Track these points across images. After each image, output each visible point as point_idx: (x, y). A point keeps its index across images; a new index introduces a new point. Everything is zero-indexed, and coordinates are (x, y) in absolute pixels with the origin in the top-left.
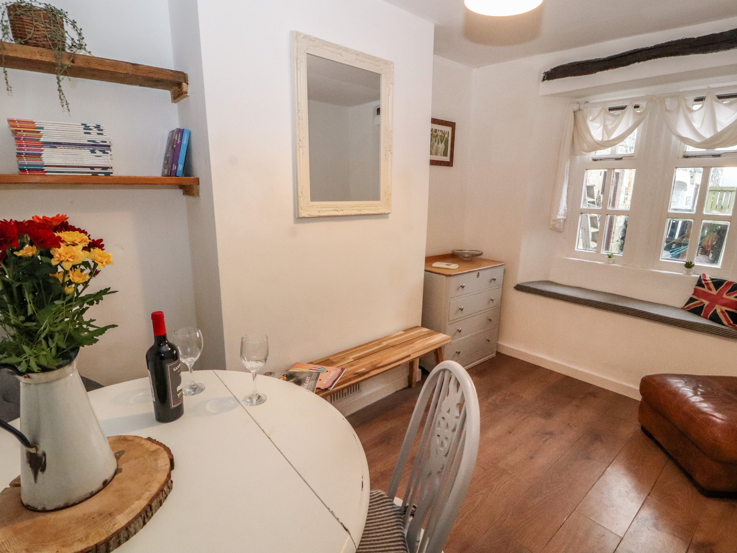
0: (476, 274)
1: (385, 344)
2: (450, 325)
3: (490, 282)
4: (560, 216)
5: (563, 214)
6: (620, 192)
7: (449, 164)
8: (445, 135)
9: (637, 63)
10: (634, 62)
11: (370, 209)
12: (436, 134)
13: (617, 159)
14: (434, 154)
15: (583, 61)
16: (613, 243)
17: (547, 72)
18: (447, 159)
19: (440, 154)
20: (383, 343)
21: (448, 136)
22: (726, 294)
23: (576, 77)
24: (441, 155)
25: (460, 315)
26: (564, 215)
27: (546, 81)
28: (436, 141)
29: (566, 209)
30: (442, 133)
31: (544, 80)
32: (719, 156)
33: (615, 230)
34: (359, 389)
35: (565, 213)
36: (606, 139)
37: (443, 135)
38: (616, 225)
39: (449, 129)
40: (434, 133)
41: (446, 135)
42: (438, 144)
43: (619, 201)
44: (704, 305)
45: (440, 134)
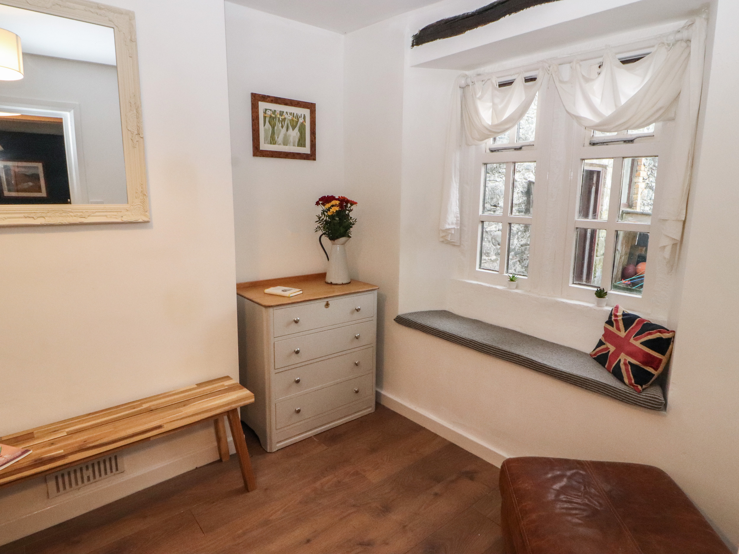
0: (324, 303)
1: (145, 406)
2: (277, 374)
3: (352, 313)
4: (449, 224)
5: (455, 222)
6: (603, 195)
7: (311, 156)
8: (298, 119)
9: (508, 15)
10: (504, 15)
11: (106, 216)
12: (283, 117)
13: (516, 149)
14: (282, 144)
15: (451, 18)
16: (597, 258)
17: (416, 35)
18: (306, 150)
19: (292, 144)
20: (143, 405)
21: (305, 121)
22: (634, 337)
23: (445, 39)
24: (294, 145)
25: (295, 359)
26: (456, 224)
27: (415, 47)
28: (282, 127)
29: (459, 215)
30: (293, 116)
31: (413, 46)
32: (631, 141)
33: (600, 241)
34: (117, 469)
35: (457, 220)
36: (496, 122)
37: (294, 119)
38: (600, 235)
39: (306, 112)
40: (278, 116)
41: (300, 119)
42: (287, 130)
43: (602, 205)
44: (609, 351)
45: (290, 117)
